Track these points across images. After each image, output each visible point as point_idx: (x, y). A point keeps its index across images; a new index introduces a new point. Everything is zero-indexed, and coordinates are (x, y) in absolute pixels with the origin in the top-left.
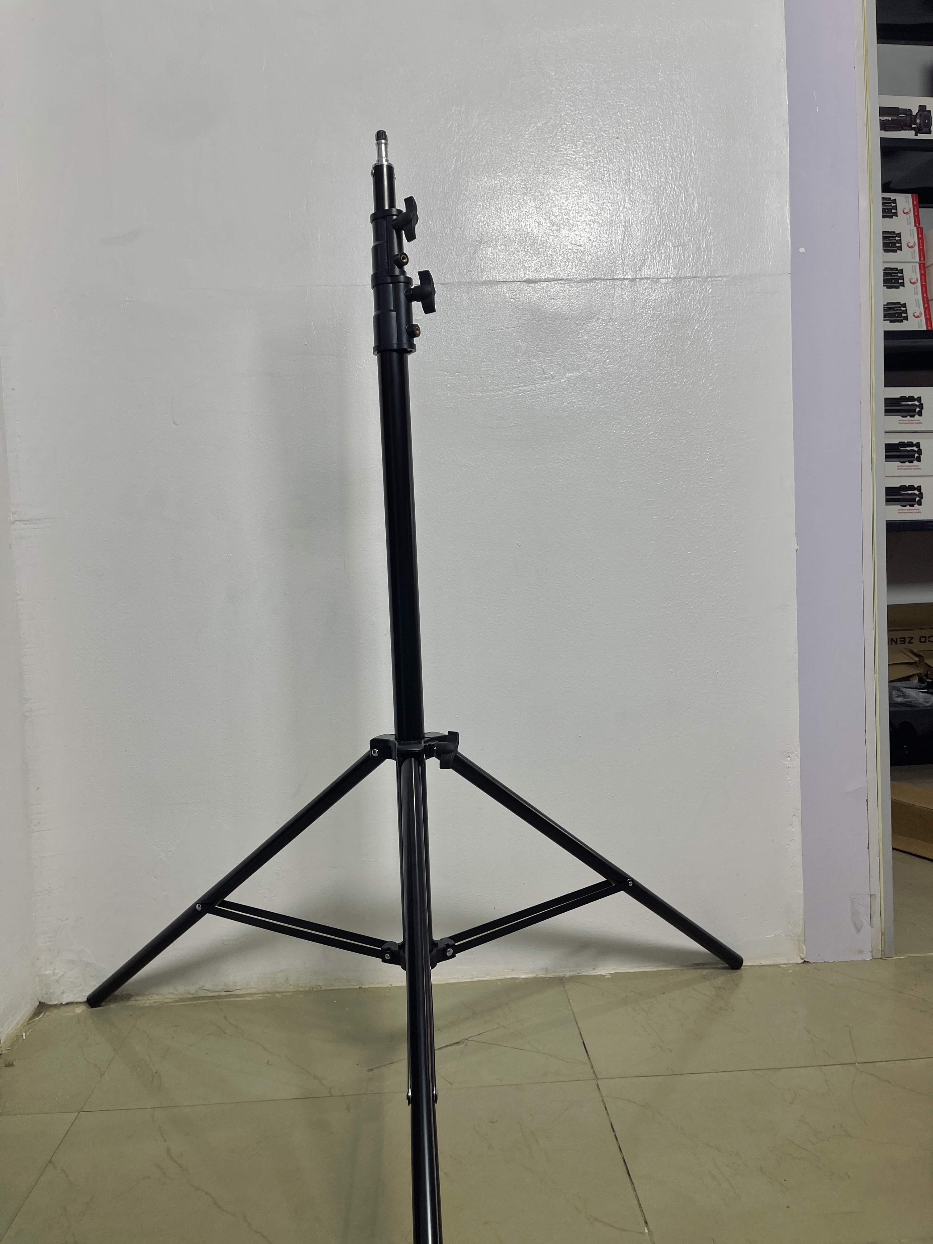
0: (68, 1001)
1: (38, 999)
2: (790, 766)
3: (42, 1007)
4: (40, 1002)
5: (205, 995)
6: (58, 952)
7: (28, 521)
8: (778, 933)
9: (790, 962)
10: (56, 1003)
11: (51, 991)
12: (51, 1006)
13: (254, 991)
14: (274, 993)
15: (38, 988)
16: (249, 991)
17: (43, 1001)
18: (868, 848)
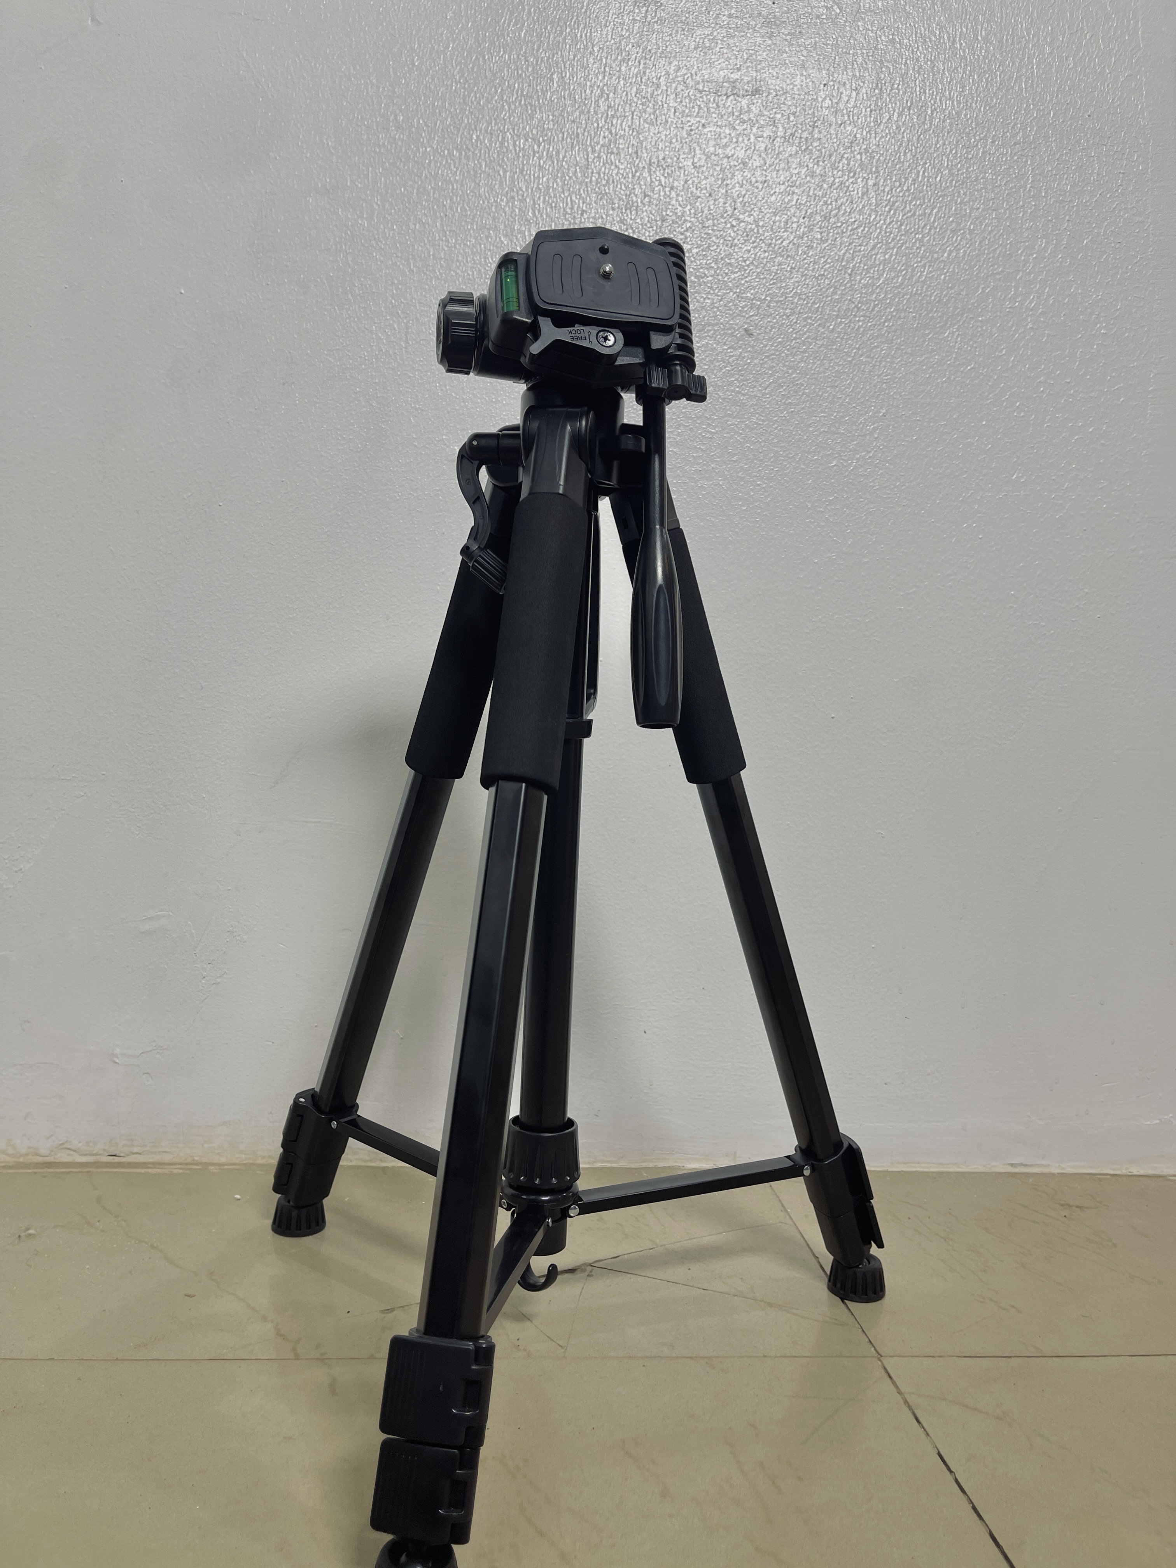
5: (69, 1159)
13: (167, 1158)
14: (208, 1164)
16: (157, 1158)
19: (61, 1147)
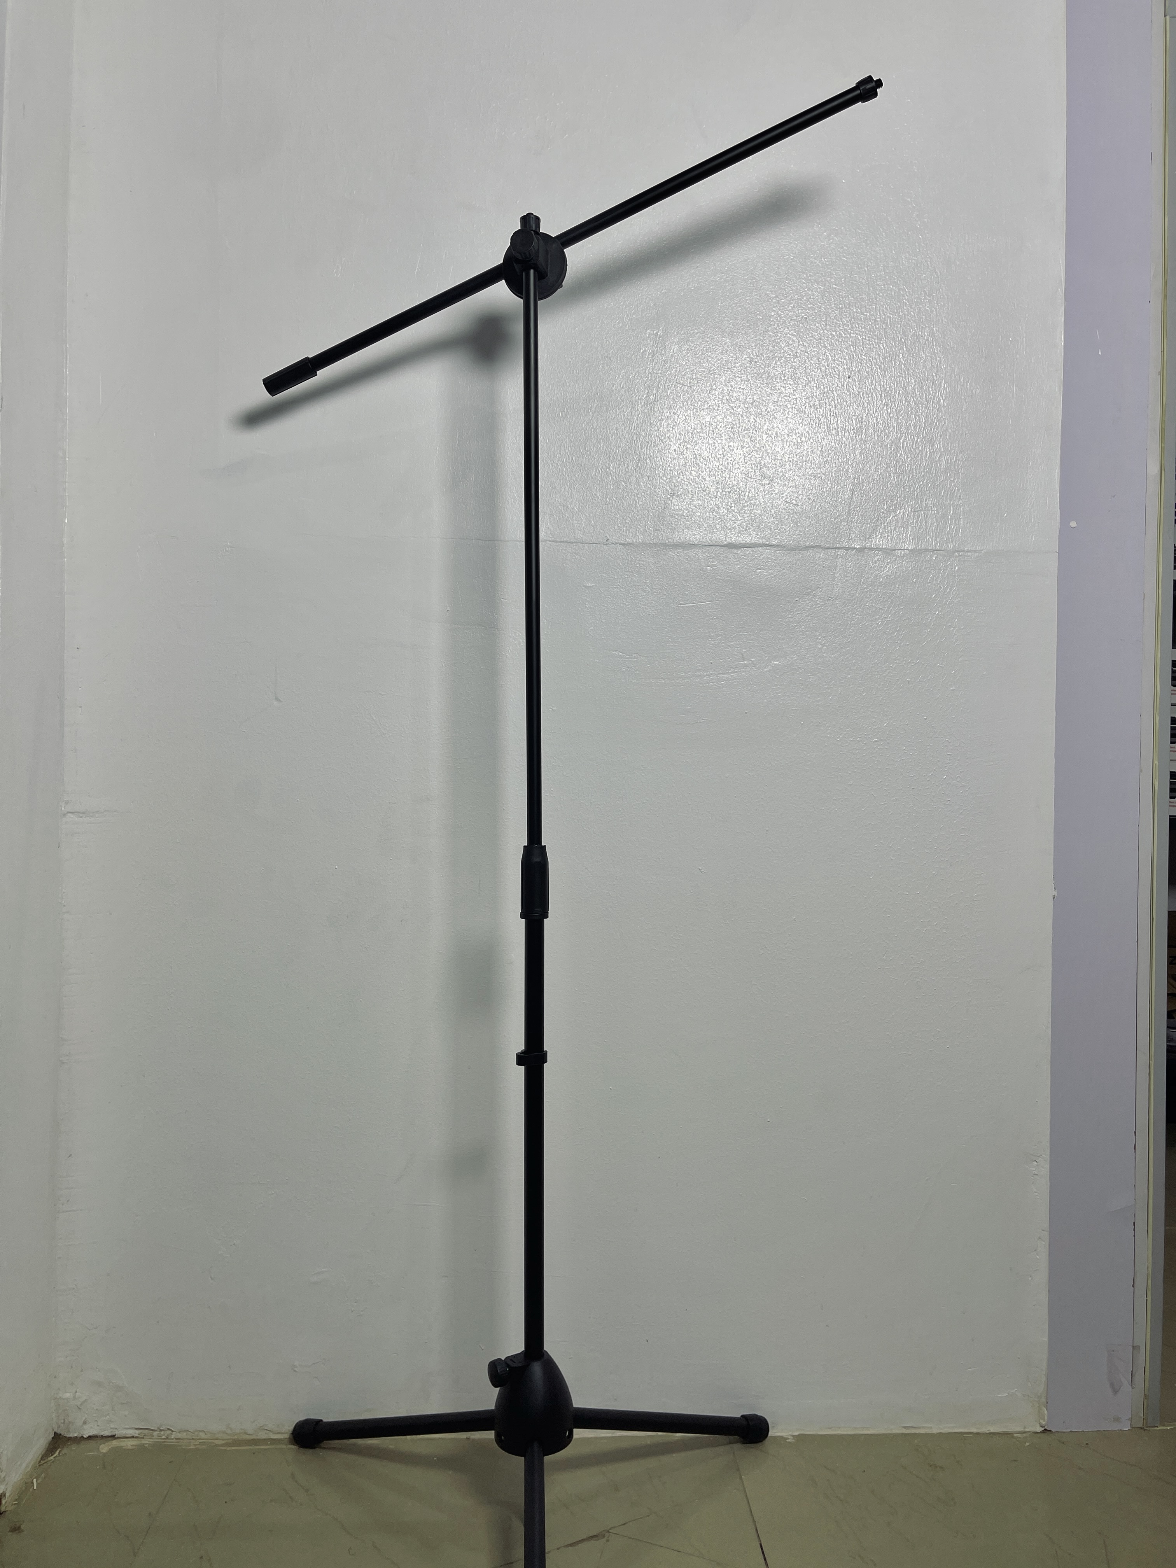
0: (91, 1434)
1: (53, 1429)
2: (1036, 1173)
3: (58, 1441)
4: (55, 1433)
5: (267, 1436)
6: (82, 1371)
7: (84, 813)
8: (1013, 1391)
9: (1027, 1430)
10: (76, 1435)
11: (70, 1419)
12: (69, 1439)
15: (54, 1415)
17: (59, 1432)
18: (1133, 1286)
19: (261, 1428)
